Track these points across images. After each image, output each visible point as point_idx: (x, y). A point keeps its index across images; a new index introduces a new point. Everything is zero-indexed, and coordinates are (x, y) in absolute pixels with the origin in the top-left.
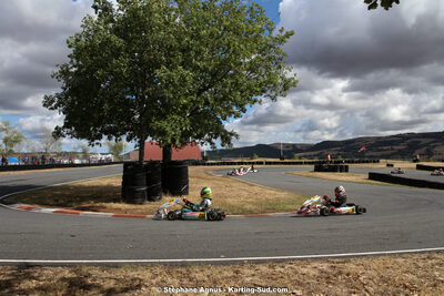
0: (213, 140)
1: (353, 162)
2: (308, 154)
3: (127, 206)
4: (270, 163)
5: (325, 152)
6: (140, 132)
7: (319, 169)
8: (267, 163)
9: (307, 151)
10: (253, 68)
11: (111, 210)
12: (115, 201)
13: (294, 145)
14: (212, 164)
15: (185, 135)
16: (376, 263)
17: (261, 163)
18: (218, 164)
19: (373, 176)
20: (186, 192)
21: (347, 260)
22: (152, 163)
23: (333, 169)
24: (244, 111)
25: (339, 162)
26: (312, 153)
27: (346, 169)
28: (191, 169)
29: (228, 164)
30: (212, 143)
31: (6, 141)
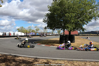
0: (80, 30)
4: (94, 36)
6: (64, 28)
12: (58, 43)
14: (80, 36)
15: (74, 29)
17: (92, 36)
18: (82, 36)
20: (74, 42)
24: (88, 23)
28: (75, 37)
29: (84, 36)
31: (36, 30)
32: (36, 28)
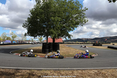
0: (66, 37)
1: (103, 43)
2: (91, 41)
3: (43, 54)
4: (81, 43)
5: (96, 41)
6: (47, 35)
7: (94, 45)
8: (80, 43)
9: (91, 40)
10: (77, 18)
11: (39, 55)
12: (40, 53)
13: (87, 39)
16: (110, 71)
17: (79, 43)
18: (67, 44)
19: (109, 47)
21: (102, 69)
22: (50, 43)
23: (98, 45)
24: (74, 29)
25: (99, 43)
26: (92, 41)
27: (101, 45)
28: (60, 45)
29: (70, 43)
30: (66, 38)
31: (12, 37)
32: (12, 35)
